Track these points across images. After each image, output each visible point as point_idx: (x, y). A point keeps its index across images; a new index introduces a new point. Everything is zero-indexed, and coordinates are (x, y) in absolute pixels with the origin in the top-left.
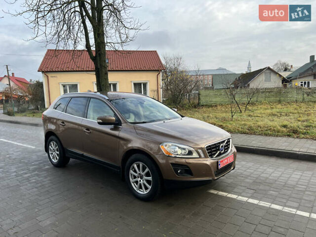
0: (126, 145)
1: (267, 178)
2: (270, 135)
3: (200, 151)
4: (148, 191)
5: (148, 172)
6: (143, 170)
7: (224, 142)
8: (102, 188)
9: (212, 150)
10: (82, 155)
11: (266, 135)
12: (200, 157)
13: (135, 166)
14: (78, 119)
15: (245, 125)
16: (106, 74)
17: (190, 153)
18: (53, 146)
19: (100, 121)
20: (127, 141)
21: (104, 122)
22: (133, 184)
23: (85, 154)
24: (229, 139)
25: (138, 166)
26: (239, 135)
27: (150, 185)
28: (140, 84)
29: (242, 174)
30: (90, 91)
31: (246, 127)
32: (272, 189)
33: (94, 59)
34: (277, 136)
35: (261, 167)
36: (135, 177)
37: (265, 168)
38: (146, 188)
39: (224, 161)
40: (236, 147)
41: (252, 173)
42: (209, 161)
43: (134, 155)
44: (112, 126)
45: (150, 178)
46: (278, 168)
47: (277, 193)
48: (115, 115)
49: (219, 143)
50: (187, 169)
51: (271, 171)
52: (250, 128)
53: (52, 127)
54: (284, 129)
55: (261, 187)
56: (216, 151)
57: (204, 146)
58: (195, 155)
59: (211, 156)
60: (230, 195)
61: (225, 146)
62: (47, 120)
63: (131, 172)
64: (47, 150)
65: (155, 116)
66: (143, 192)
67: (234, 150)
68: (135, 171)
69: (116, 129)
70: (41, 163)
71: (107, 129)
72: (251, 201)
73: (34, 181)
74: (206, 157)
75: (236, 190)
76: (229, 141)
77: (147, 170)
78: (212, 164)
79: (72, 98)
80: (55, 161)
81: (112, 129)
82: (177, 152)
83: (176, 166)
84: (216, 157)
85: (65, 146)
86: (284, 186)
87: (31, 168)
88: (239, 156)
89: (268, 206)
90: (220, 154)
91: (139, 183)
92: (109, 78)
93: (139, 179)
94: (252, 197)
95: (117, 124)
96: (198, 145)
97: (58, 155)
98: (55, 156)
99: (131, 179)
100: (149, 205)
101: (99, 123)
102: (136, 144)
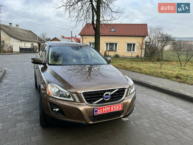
3: (75, 96)
9: (92, 96)
21: (34, 62)
24: (124, 89)
33: (95, 29)
39: (105, 109)
42: (83, 108)
56: (98, 98)
57: (81, 91)
58: (72, 98)
59: (90, 102)
61: (112, 95)
74: (81, 101)
90: (103, 102)
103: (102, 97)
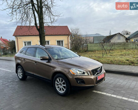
0: (54, 69)
1: (120, 85)
2: (121, 64)
3: (88, 72)
4: (64, 91)
5: (64, 82)
6: (62, 82)
7: (99, 68)
8: (42, 90)
9: (94, 72)
10: (33, 75)
11: (119, 64)
12: (88, 75)
13: (58, 79)
14: (31, 58)
15: (109, 60)
16: (44, 37)
17: (84, 73)
18: (19, 70)
19: (42, 58)
20: (54, 68)
21: (43, 59)
22: (57, 88)
23: (35, 74)
24: (102, 66)
25: (59, 80)
26: (106, 65)
27: (65, 88)
28: (60, 41)
29: (108, 83)
30: (37, 45)
31: (110, 61)
32: (123, 90)
33: (38, 30)
34: (124, 65)
35: (117, 80)
36: (58, 85)
37: (119, 80)
38: (63, 90)
39: (100, 77)
40: (105, 70)
41: (113, 82)
42: (92, 77)
43: (57, 74)
44: (47, 61)
45: (65, 85)
46: (125, 80)
47: (125, 92)
48: (49, 56)
49: (97, 68)
50: (82, 81)
51: (122, 81)
52: (111, 61)
53: (19, 61)
54: (127, 62)
55: (117, 89)
56: (96, 72)
57: (90, 70)
58: (86, 74)
59: (94, 74)
60: (103, 93)
61: (100, 70)
62: (17, 58)
63: (56, 82)
64: (17, 72)
65: (67, 56)
66: (62, 92)
67: (104, 71)
68: (58, 82)
69: (49, 62)
70: (14, 78)
71: (45, 62)
72: (113, 96)
73: (10, 87)
74: (91, 75)
75: (105, 91)
76: (102, 68)
77: (64, 81)
78: (94, 78)
79: (28, 48)
80: (20, 77)
81: (47, 62)
82: (77, 73)
83: (77, 79)
84: (96, 75)
85: (25, 70)
86: (128, 88)
87: (9, 81)
88: (107, 74)
89: (121, 98)
90: (98, 74)
91: (60, 87)
92: (45, 38)
93: (60, 86)
94: (113, 94)
95: (49, 60)
96: (88, 69)
97: (22, 74)
98: (20, 75)
99: (56, 86)
100: (65, 98)
101: (41, 60)
102: (58, 69)
103: (97, 71)
